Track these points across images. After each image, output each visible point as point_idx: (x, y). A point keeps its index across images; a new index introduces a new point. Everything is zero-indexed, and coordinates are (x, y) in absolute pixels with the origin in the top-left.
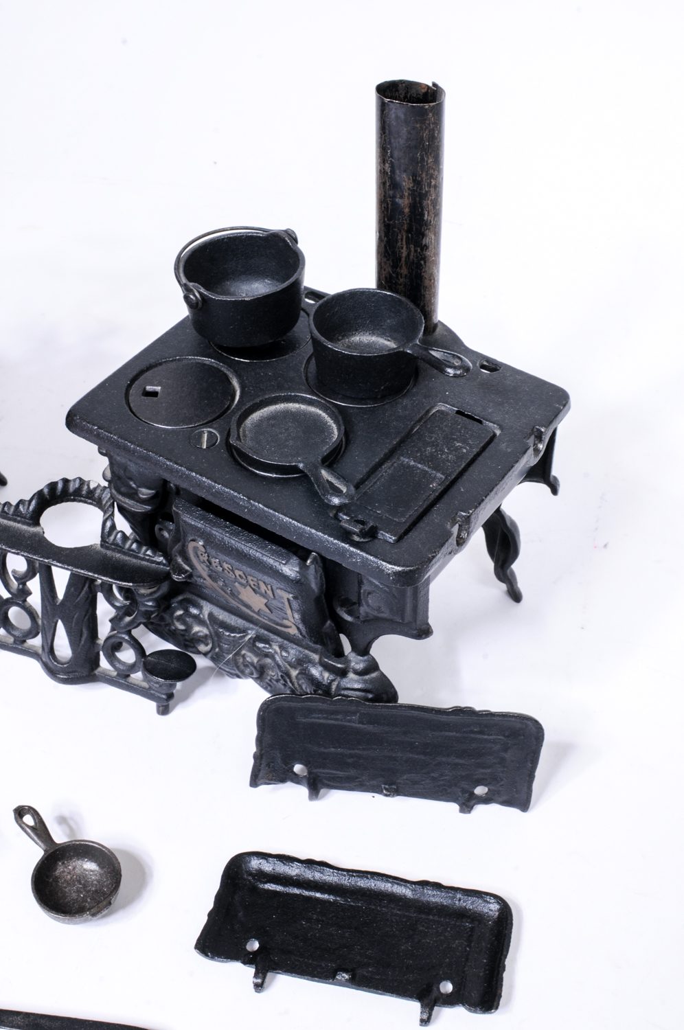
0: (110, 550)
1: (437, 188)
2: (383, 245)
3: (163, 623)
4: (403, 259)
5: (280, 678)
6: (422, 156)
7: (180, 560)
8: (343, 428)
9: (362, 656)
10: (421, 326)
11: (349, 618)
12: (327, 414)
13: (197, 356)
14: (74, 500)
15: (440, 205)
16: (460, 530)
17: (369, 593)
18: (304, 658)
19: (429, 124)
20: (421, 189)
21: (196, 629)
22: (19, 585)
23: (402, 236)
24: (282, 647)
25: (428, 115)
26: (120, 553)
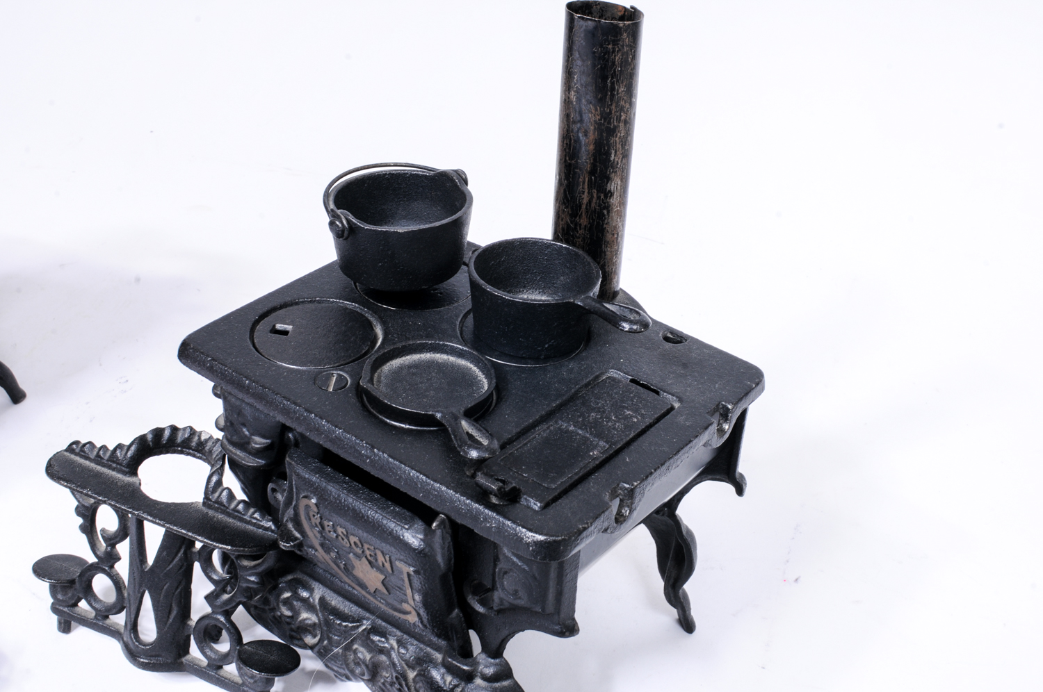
0: (212, 509)
1: (628, 123)
2: (562, 191)
3: (267, 608)
4: (584, 207)
5: (395, 680)
6: (613, 84)
7: (290, 526)
8: (494, 381)
9: (493, 658)
10: (598, 280)
11: (480, 609)
12: (478, 368)
13: (340, 299)
14: (181, 452)
15: (630, 145)
16: (621, 506)
17: (505, 573)
18: (424, 657)
19: (623, 46)
20: (609, 123)
21: (304, 615)
22: (107, 546)
23: (584, 178)
24: (400, 642)
25: (621, 35)
26: (223, 514)
